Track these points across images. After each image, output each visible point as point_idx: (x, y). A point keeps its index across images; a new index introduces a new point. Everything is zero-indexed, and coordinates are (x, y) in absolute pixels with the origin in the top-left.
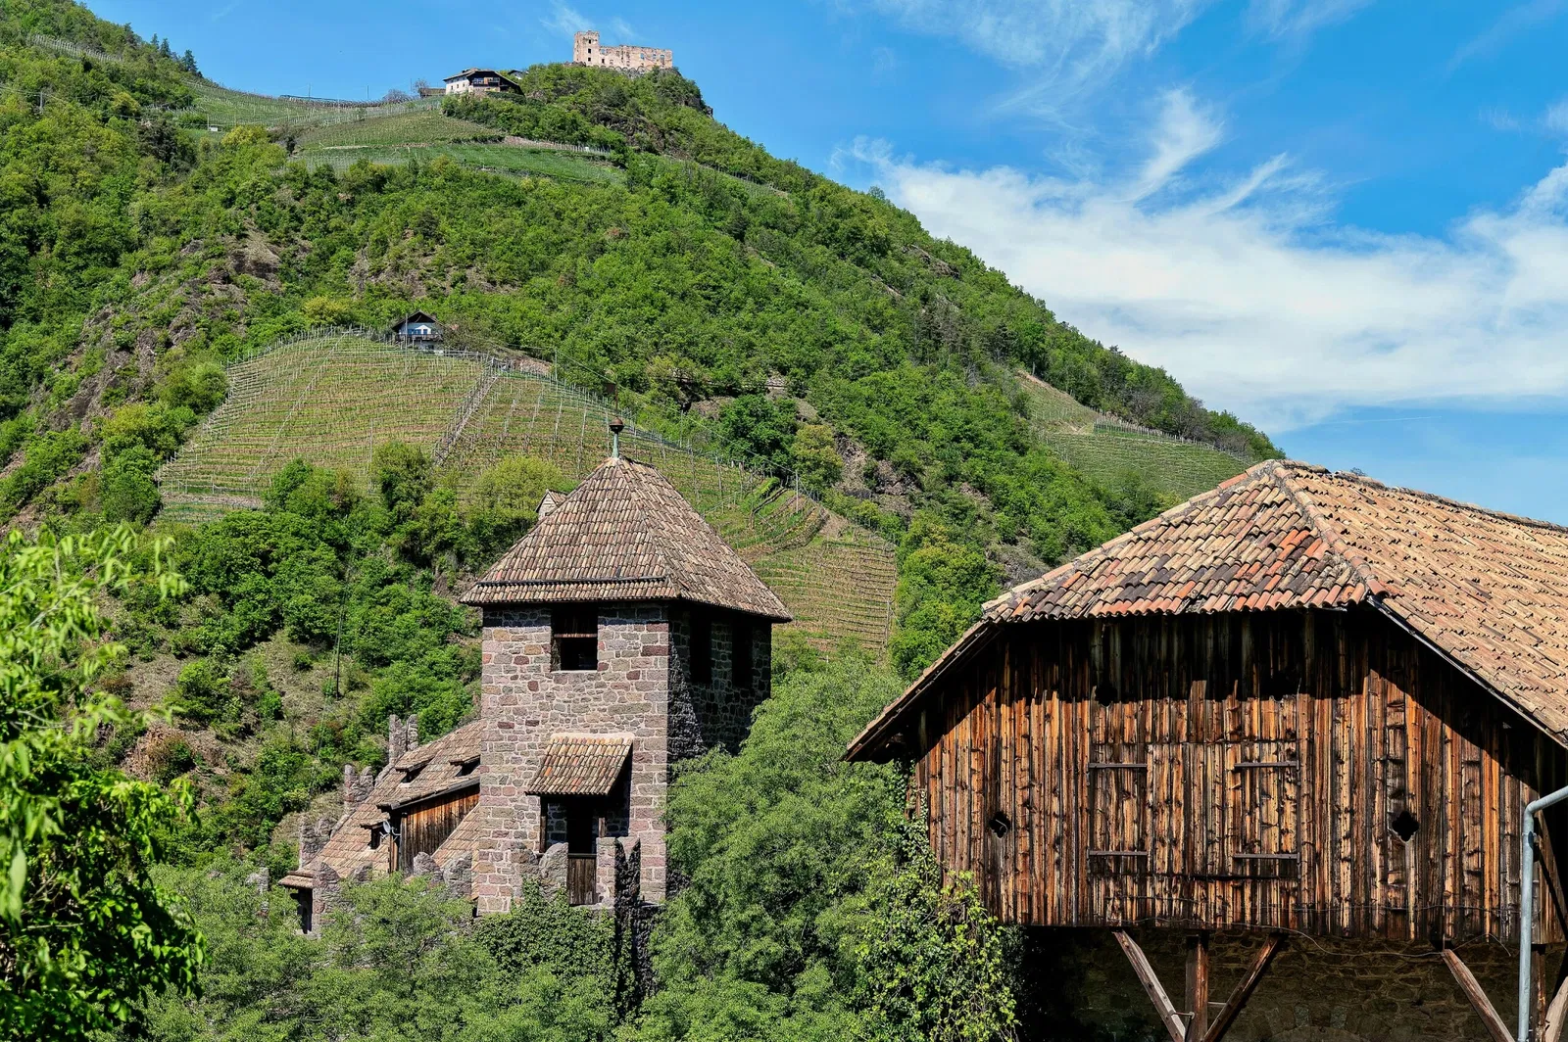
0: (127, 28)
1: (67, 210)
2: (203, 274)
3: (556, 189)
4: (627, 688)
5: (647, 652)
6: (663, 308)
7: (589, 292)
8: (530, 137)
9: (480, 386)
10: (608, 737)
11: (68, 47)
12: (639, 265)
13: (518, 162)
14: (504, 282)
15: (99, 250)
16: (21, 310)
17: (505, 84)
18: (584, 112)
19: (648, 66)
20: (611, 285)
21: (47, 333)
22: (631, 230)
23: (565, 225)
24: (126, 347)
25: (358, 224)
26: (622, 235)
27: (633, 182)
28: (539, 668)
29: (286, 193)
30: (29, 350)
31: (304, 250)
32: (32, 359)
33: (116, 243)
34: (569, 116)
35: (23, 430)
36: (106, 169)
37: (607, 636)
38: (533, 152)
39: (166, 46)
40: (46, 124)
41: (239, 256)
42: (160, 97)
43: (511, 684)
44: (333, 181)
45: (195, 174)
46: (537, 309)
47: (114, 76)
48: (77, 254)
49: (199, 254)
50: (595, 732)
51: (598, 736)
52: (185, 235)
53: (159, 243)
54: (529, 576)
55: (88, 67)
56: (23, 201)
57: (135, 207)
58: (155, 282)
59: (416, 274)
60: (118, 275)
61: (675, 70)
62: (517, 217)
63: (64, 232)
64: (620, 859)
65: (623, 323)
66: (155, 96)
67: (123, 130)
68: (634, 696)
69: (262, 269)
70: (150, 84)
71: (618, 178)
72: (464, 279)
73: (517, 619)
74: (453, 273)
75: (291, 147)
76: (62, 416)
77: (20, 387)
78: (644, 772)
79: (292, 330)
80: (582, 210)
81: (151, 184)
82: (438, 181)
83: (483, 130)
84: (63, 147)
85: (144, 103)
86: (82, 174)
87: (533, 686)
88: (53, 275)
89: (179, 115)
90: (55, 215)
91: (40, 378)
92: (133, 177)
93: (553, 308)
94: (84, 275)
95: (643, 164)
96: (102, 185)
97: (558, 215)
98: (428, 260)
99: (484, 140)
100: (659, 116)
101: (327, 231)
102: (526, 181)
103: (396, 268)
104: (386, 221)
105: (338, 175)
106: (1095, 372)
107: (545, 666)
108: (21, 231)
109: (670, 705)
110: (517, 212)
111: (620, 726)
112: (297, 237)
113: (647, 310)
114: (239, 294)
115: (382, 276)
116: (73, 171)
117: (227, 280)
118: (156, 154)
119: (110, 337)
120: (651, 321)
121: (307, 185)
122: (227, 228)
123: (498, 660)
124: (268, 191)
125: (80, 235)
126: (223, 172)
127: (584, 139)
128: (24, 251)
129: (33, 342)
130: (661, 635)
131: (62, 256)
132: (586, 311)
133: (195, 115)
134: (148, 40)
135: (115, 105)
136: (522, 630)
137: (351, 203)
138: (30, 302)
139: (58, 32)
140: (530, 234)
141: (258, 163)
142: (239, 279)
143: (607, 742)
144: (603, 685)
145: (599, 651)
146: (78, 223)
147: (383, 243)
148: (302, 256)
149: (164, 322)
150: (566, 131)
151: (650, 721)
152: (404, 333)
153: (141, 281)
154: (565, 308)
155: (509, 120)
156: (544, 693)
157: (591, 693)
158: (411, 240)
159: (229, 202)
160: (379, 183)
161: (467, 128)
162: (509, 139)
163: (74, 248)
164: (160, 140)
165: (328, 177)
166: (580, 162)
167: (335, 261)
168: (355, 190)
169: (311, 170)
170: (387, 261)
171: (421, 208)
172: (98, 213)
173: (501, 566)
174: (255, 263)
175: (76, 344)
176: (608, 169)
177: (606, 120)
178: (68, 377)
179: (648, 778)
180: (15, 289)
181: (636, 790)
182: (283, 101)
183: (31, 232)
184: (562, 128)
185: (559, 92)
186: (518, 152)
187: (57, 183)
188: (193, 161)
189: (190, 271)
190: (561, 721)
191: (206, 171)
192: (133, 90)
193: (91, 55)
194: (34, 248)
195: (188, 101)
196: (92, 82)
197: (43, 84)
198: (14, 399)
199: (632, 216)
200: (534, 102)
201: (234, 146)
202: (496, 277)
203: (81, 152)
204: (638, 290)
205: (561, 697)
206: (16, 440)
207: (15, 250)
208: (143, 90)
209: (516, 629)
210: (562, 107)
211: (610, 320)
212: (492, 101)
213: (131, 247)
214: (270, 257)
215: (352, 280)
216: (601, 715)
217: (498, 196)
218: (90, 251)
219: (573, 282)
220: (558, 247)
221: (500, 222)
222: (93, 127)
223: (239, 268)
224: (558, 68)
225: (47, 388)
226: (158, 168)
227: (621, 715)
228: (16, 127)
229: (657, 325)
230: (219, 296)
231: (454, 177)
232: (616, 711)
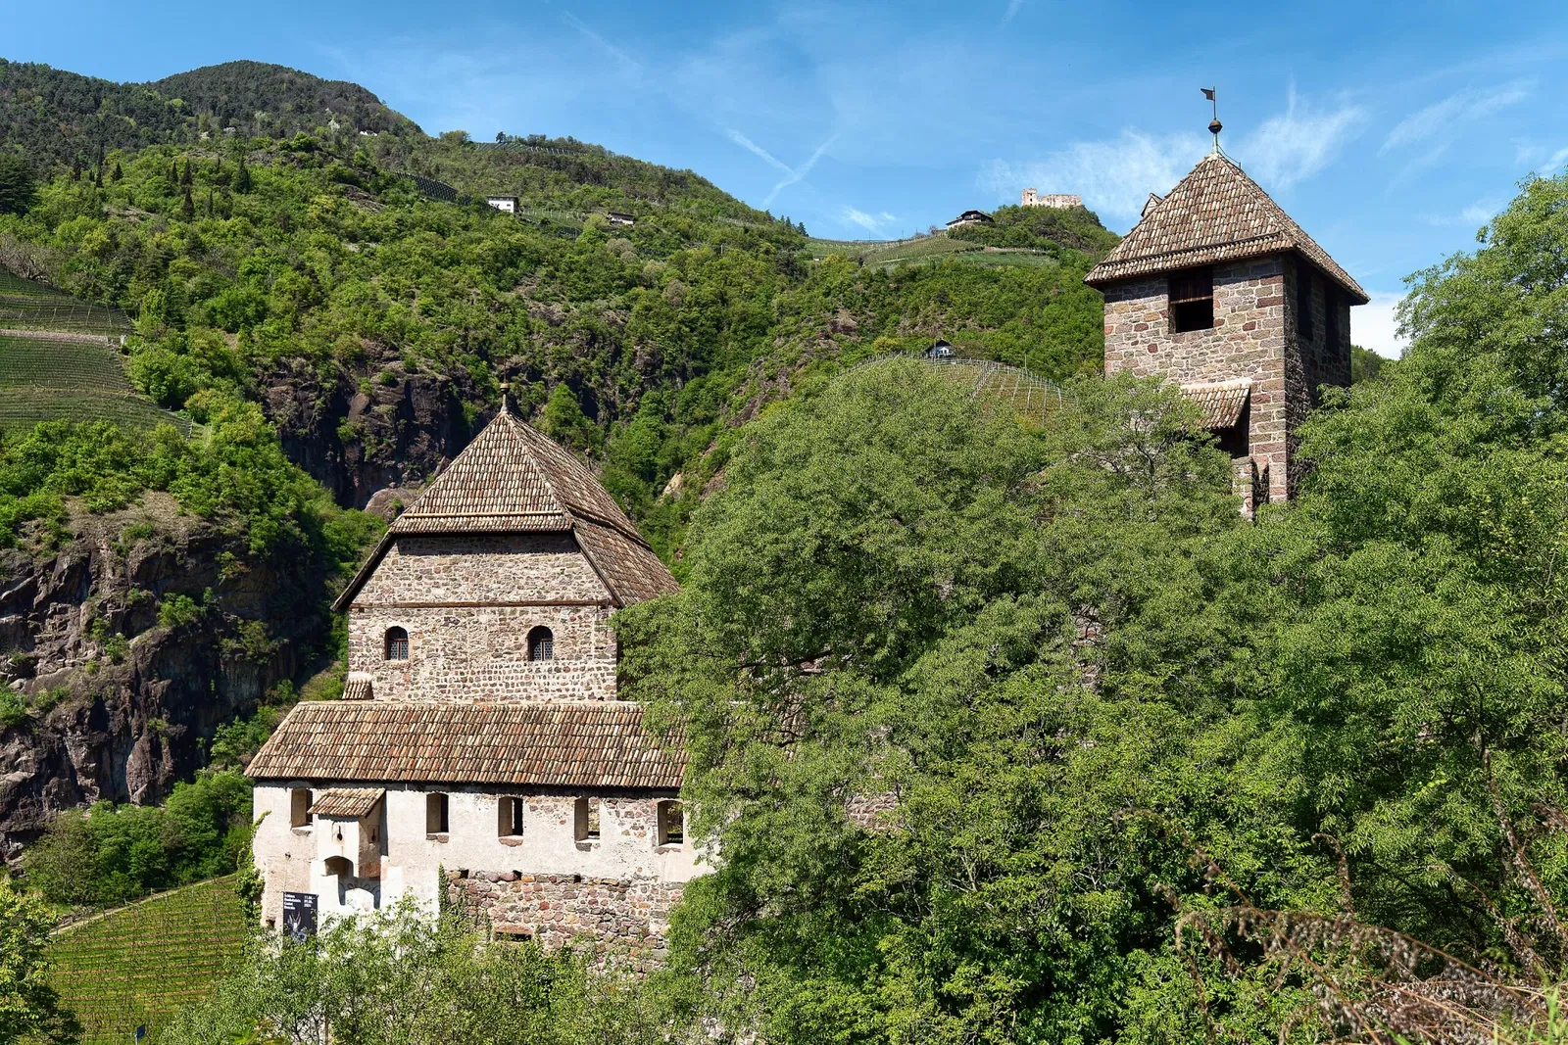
0: (767, 213)
1: (738, 306)
2: (814, 335)
3: (1017, 271)
4: (1243, 338)
5: (1261, 304)
6: (1087, 333)
7: (1041, 327)
8: (999, 247)
9: (980, 379)
10: (1226, 385)
11: (735, 222)
12: (1071, 309)
13: (995, 259)
14: (989, 326)
15: (755, 327)
16: (713, 364)
17: (983, 217)
18: (1030, 230)
19: (1067, 205)
20: (1055, 321)
21: (728, 375)
22: (1065, 290)
23: (1024, 291)
24: (772, 378)
25: (902, 300)
26: (1060, 293)
27: (1063, 265)
28: (1157, 332)
29: (860, 286)
30: (718, 385)
31: (871, 317)
32: (720, 390)
33: (764, 323)
34: (1023, 232)
35: (716, 429)
36: (758, 283)
37: (1221, 295)
38: (1003, 253)
39: (788, 221)
40: (725, 260)
41: (834, 324)
42: (786, 244)
43: (1132, 349)
44: (886, 277)
45: (808, 281)
46: (1010, 338)
47: (761, 235)
48: (744, 330)
49: (811, 324)
50: (1213, 381)
51: (1217, 385)
52: (803, 314)
53: (789, 320)
54: (1146, 252)
55: (746, 231)
56: (714, 302)
57: (775, 302)
58: (787, 342)
59: (936, 325)
60: (766, 340)
61: (1083, 206)
62: (996, 289)
63: (736, 318)
64: (1255, 476)
65: (1062, 343)
66: (783, 244)
67: (767, 261)
68: (1251, 344)
69: (847, 330)
70: (781, 237)
71: (1055, 264)
72: (965, 326)
73: (1136, 292)
74: (959, 322)
75: (861, 263)
76: (738, 420)
77: (714, 407)
78: (1263, 411)
79: (867, 356)
80: (1034, 282)
81: (783, 290)
82: (947, 272)
83: (972, 244)
84: (734, 272)
85: (778, 248)
86: (745, 285)
87: (1153, 348)
88: (731, 343)
89: (797, 254)
90: (731, 309)
91: (725, 401)
92: (774, 286)
93: (1019, 337)
94: (748, 342)
95: (1068, 256)
96: (756, 291)
97: (1020, 286)
98: (943, 317)
99: (973, 250)
100: (1076, 229)
101: (883, 306)
102: (999, 269)
103: (925, 323)
104: (917, 297)
105: (889, 274)
106: (1359, 364)
107: (1163, 330)
108: (712, 319)
109: (1286, 349)
110: (995, 286)
111: (1237, 373)
112: (866, 311)
113: (1077, 335)
114: (834, 344)
115: (917, 328)
116: (740, 285)
117: (828, 337)
118: (786, 273)
119: (763, 374)
120: (1080, 341)
121: (872, 280)
122: (826, 308)
123: (1120, 330)
124: (849, 285)
125: (745, 320)
126: (823, 279)
127: (1032, 246)
128: (714, 331)
129: (720, 381)
130: (1276, 288)
131: (735, 332)
132: (1040, 337)
133: (806, 253)
134: (778, 218)
135: (762, 250)
136: (1140, 302)
137: (897, 289)
138: (718, 359)
139: (730, 216)
140: (1004, 297)
141: (844, 271)
142: (835, 336)
143: (1225, 388)
144: (1219, 339)
145: (1215, 309)
146: (744, 312)
147: (916, 309)
148: (870, 321)
149: (792, 362)
150: (1020, 240)
151: (1266, 366)
152: (933, 354)
153: (779, 342)
154: (1027, 337)
155: (987, 238)
156: (1163, 353)
157: (1208, 348)
158: (933, 305)
159: (826, 295)
160: (913, 276)
161: (962, 244)
162: (987, 249)
163: (742, 327)
164: (787, 265)
165: (883, 274)
166: (1031, 257)
167: (889, 323)
168: (899, 281)
169: (873, 272)
170: (919, 319)
171: (938, 286)
172: (754, 307)
173: (1120, 249)
174: (843, 327)
175: (744, 380)
176: (1047, 260)
177: (1045, 234)
178: (739, 398)
179: (1267, 416)
180: (710, 353)
181: (1255, 429)
182: (855, 243)
183: (718, 320)
184: (1019, 239)
185: (1015, 220)
186: (994, 254)
187: (732, 292)
188: (806, 276)
189: (806, 333)
190: (1181, 376)
191: (814, 279)
192: (771, 242)
193: (748, 225)
194: (719, 329)
195: (802, 246)
196: (749, 238)
197: (723, 241)
198: (711, 414)
199: (1065, 283)
200: (1002, 226)
201: (829, 265)
202: (985, 323)
203: (745, 274)
204: (1071, 323)
205: (1178, 355)
206: (713, 435)
207: (709, 330)
208: (777, 241)
209: (1135, 301)
210: (1019, 228)
211: (1055, 341)
212: (977, 228)
213: (772, 324)
214: (852, 323)
215: (899, 332)
216: (1219, 365)
217: (983, 278)
218: (751, 328)
219: (1031, 322)
220: (1021, 304)
221: (983, 291)
222: (750, 260)
223: (834, 330)
224: (1015, 206)
225: (729, 405)
226: (786, 280)
227: (1239, 363)
228: (709, 262)
229: (1084, 343)
230: (824, 346)
231: (957, 269)
232: (1233, 361)
